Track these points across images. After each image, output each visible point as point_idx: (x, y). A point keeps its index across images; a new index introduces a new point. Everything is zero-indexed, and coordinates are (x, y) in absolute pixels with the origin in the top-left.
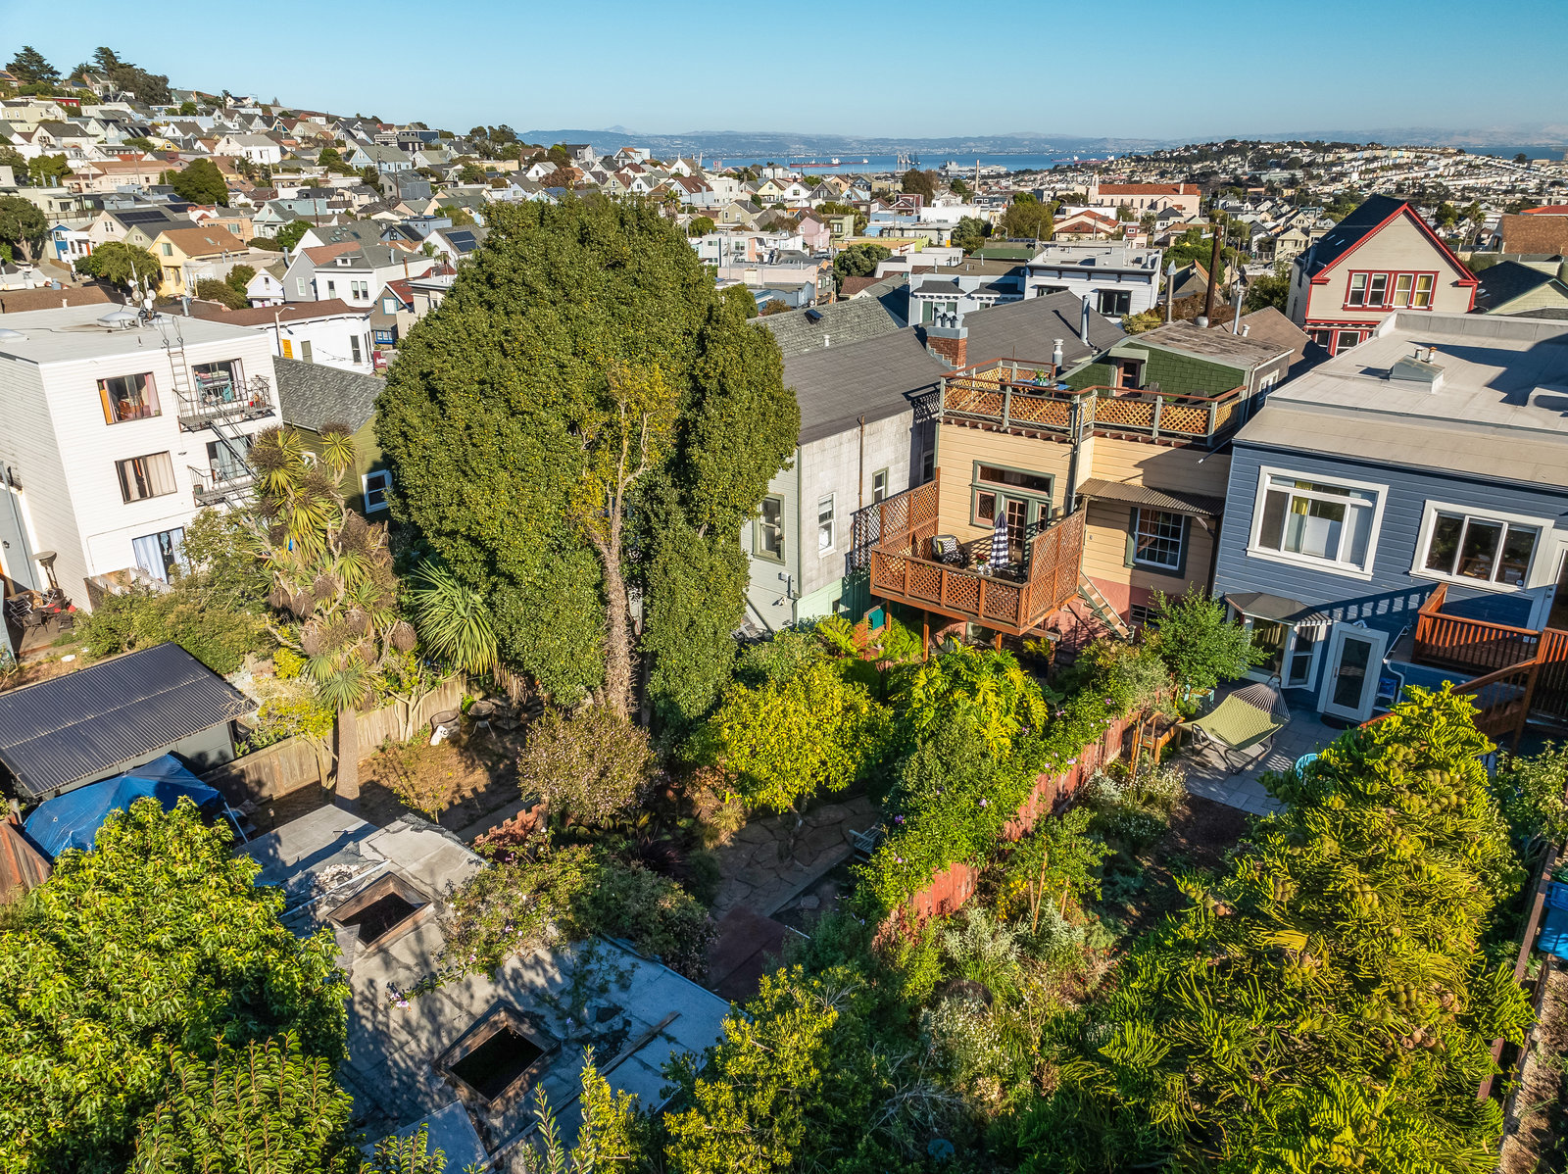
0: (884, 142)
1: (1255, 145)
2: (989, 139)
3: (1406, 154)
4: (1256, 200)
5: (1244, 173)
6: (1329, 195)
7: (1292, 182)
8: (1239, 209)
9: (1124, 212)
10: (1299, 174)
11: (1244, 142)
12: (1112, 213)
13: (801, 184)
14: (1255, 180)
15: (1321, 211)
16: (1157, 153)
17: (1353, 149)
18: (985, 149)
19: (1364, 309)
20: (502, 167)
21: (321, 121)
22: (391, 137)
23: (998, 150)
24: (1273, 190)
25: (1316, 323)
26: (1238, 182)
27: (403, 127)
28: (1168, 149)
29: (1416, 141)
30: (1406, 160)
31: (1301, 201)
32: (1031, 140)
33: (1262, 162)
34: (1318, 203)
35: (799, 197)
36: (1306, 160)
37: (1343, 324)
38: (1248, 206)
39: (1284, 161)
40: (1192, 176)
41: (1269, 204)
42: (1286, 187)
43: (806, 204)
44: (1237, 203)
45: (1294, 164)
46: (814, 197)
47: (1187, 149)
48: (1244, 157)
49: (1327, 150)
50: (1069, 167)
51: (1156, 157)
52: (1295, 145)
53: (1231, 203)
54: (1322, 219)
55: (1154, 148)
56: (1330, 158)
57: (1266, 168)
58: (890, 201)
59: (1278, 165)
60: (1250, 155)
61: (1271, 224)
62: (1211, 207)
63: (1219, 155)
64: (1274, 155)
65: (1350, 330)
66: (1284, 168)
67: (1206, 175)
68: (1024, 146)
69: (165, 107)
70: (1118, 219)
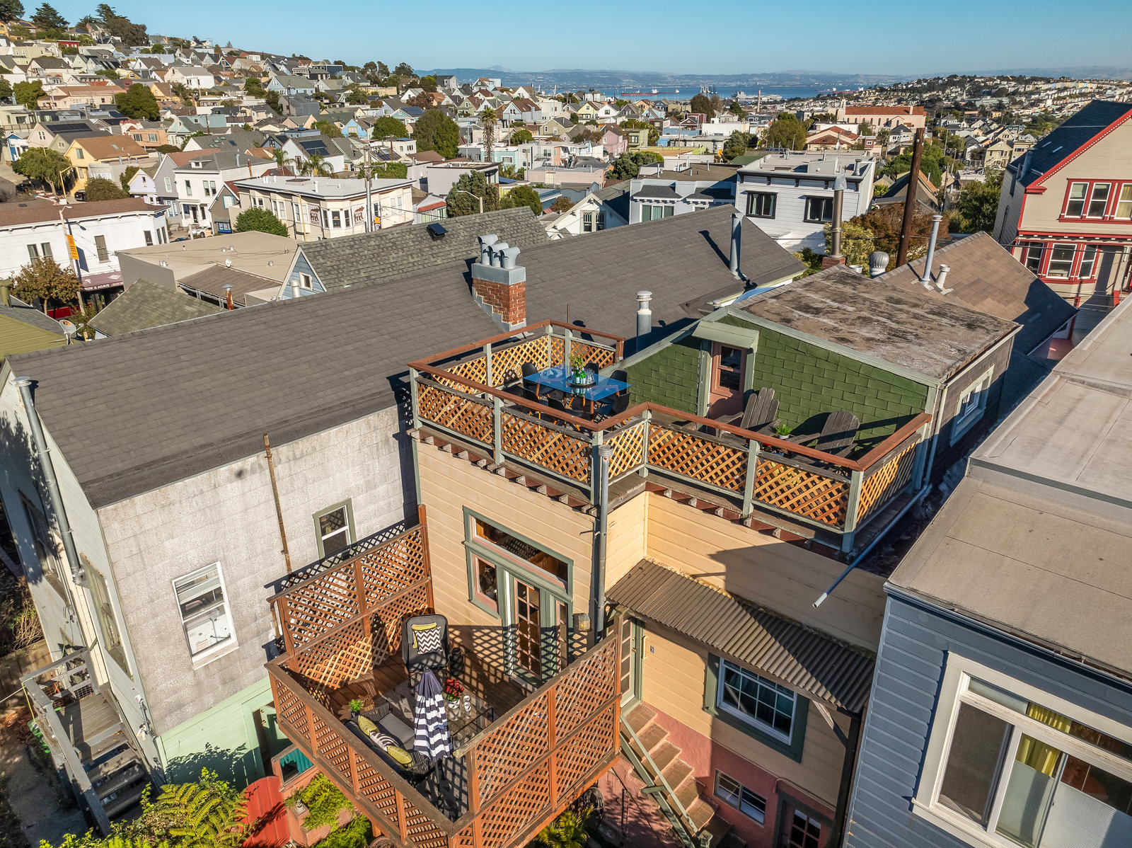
0: (692, 77)
1: (972, 79)
2: (770, 75)
3: (1089, 85)
4: (971, 120)
5: (963, 100)
6: (1029, 116)
7: (1000, 107)
8: (957, 127)
9: (864, 128)
10: (1005, 100)
11: (964, 77)
12: (854, 129)
13: (612, 106)
14: (971, 105)
15: (1022, 128)
16: (896, 85)
17: (1048, 81)
18: (766, 83)
19: (1083, 220)
20: (383, 92)
21: (256, 58)
22: (304, 70)
23: (776, 83)
24: (984, 113)
25: (1029, 234)
26: (957, 106)
27: (318, 63)
28: (904, 82)
29: (1096, 76)
30: (1089, 90)
31: (1008, 121)
32: (800, 76)
33: (977, 91)
34: (1020, 123)
35: (608, 115)
36: (1011, 90)
37: (1058, 236)
38: (964, 124)
39: (993, 91)
40: (922, 102)
41: (980, 123)
42: (995, 111)
43: (613, 121)
44: (955, 122)
45: (1001, 93)
46: (620, 115)
47: (919, 81)
48: (963, 88)
49: (1028, 82)
50: (829, 95)
51: (895, 89)
52: (1003, 78)
53: (950, 122)
54: (1022, 134)
55: (894, 82)
56: (1030, 88)
57: (979, 96)
58: (680, 119)
59: (989, 94)
60: (968, 86)
61: (981, 138)
62: (935, 125)
63: (944, 87)
64: (986, 86)
65: (1066, 242)
66: (993, 96)
67: (933, 101)
68: (796, 80)
69: (141, 48)
70: (859, 134)
